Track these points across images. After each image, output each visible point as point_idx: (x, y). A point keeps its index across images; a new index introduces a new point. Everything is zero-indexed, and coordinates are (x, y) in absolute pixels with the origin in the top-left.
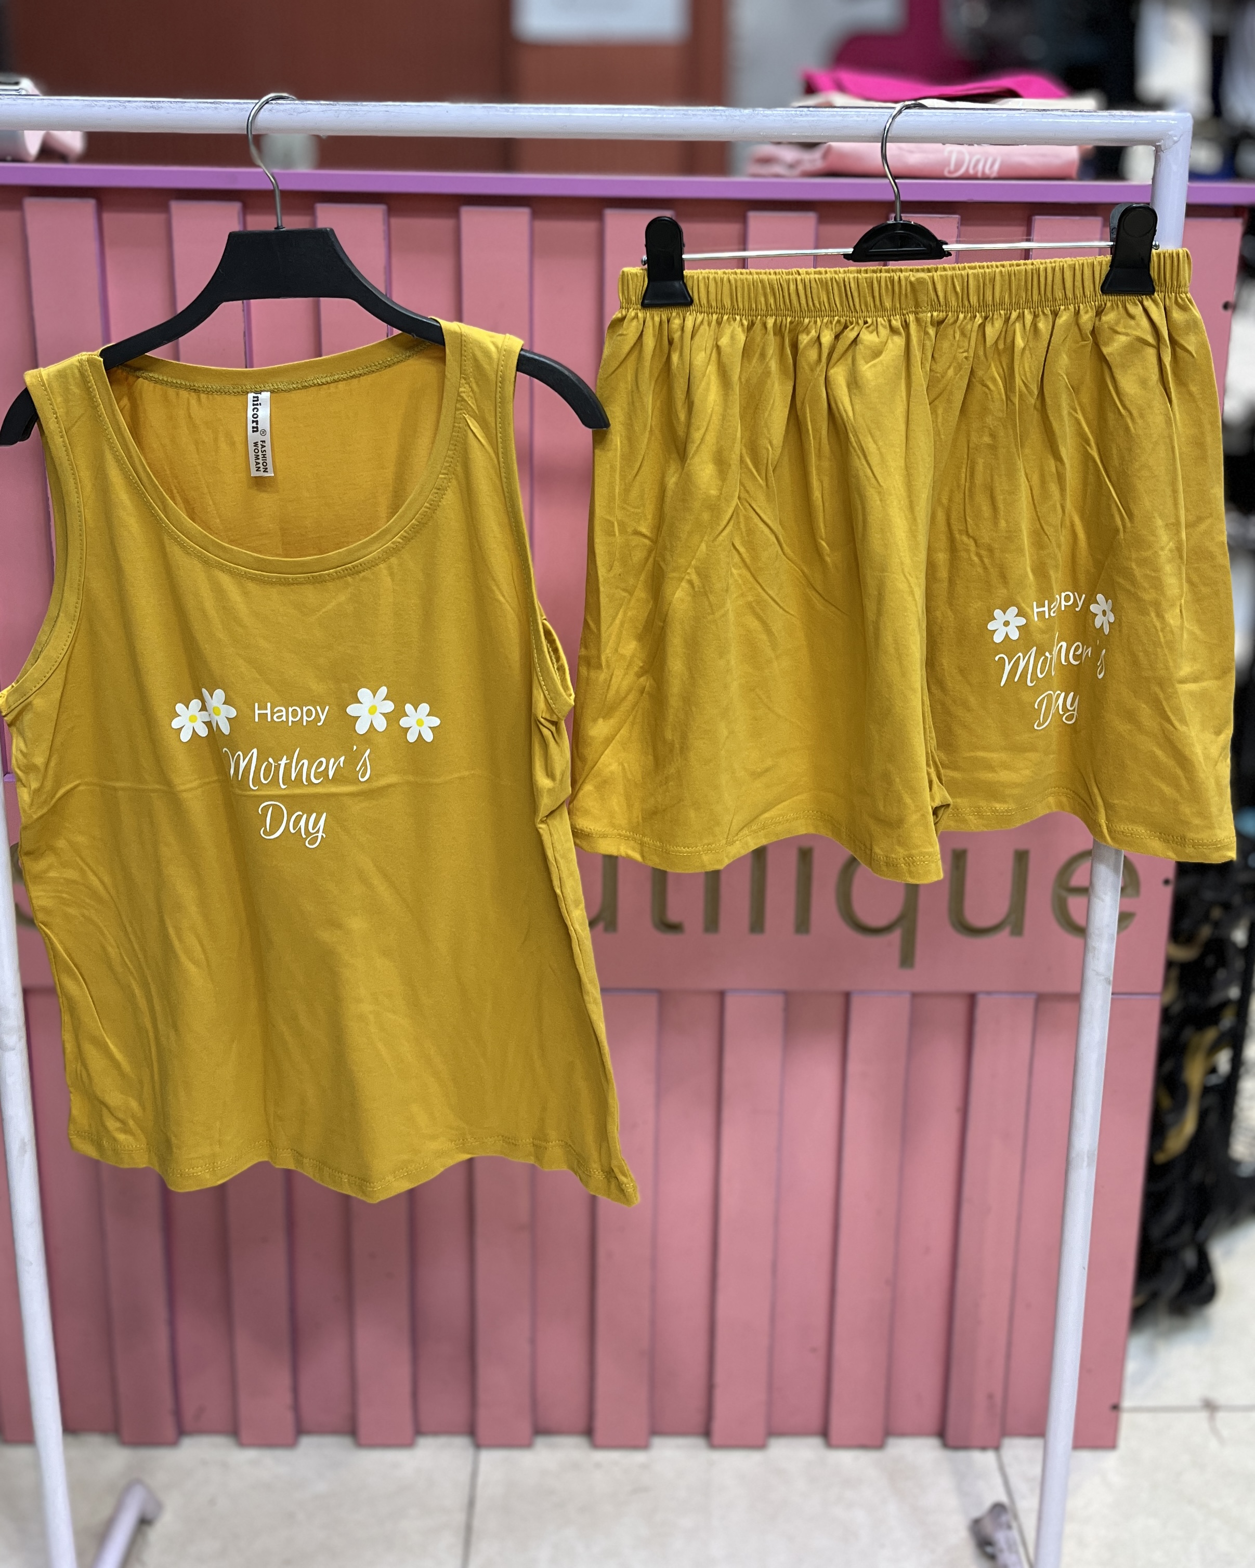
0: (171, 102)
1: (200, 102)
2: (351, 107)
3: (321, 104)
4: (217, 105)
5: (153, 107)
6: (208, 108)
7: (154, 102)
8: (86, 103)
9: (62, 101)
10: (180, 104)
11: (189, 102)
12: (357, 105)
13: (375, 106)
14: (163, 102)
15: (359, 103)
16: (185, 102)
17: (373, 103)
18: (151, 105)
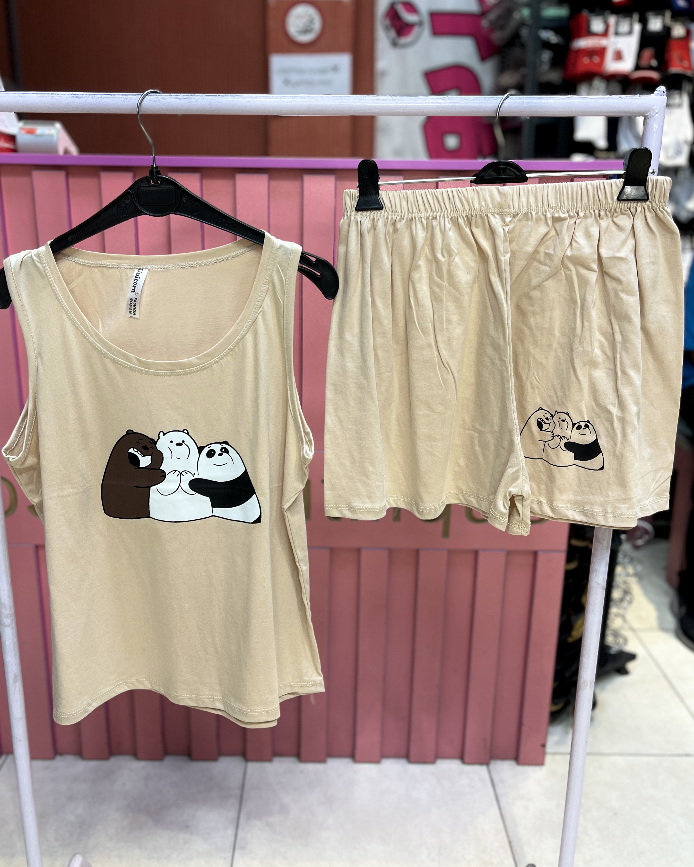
0: (87, 94)
1: (103, 94)
2: (189, 97)
3: (172, 95)
4: (112, 96)
5: (76, 97)
6: (108, 98)
7: (77, 94)
8: (39, 95)
9: (25, 94)
10: (92, 96)
11: (96, 94)
12: (192, 96)
13: (202, 96)
14: (82, 94)
15: (193, 95)
16: (95, 94)
17: (201, 95)
18: (75, 96)
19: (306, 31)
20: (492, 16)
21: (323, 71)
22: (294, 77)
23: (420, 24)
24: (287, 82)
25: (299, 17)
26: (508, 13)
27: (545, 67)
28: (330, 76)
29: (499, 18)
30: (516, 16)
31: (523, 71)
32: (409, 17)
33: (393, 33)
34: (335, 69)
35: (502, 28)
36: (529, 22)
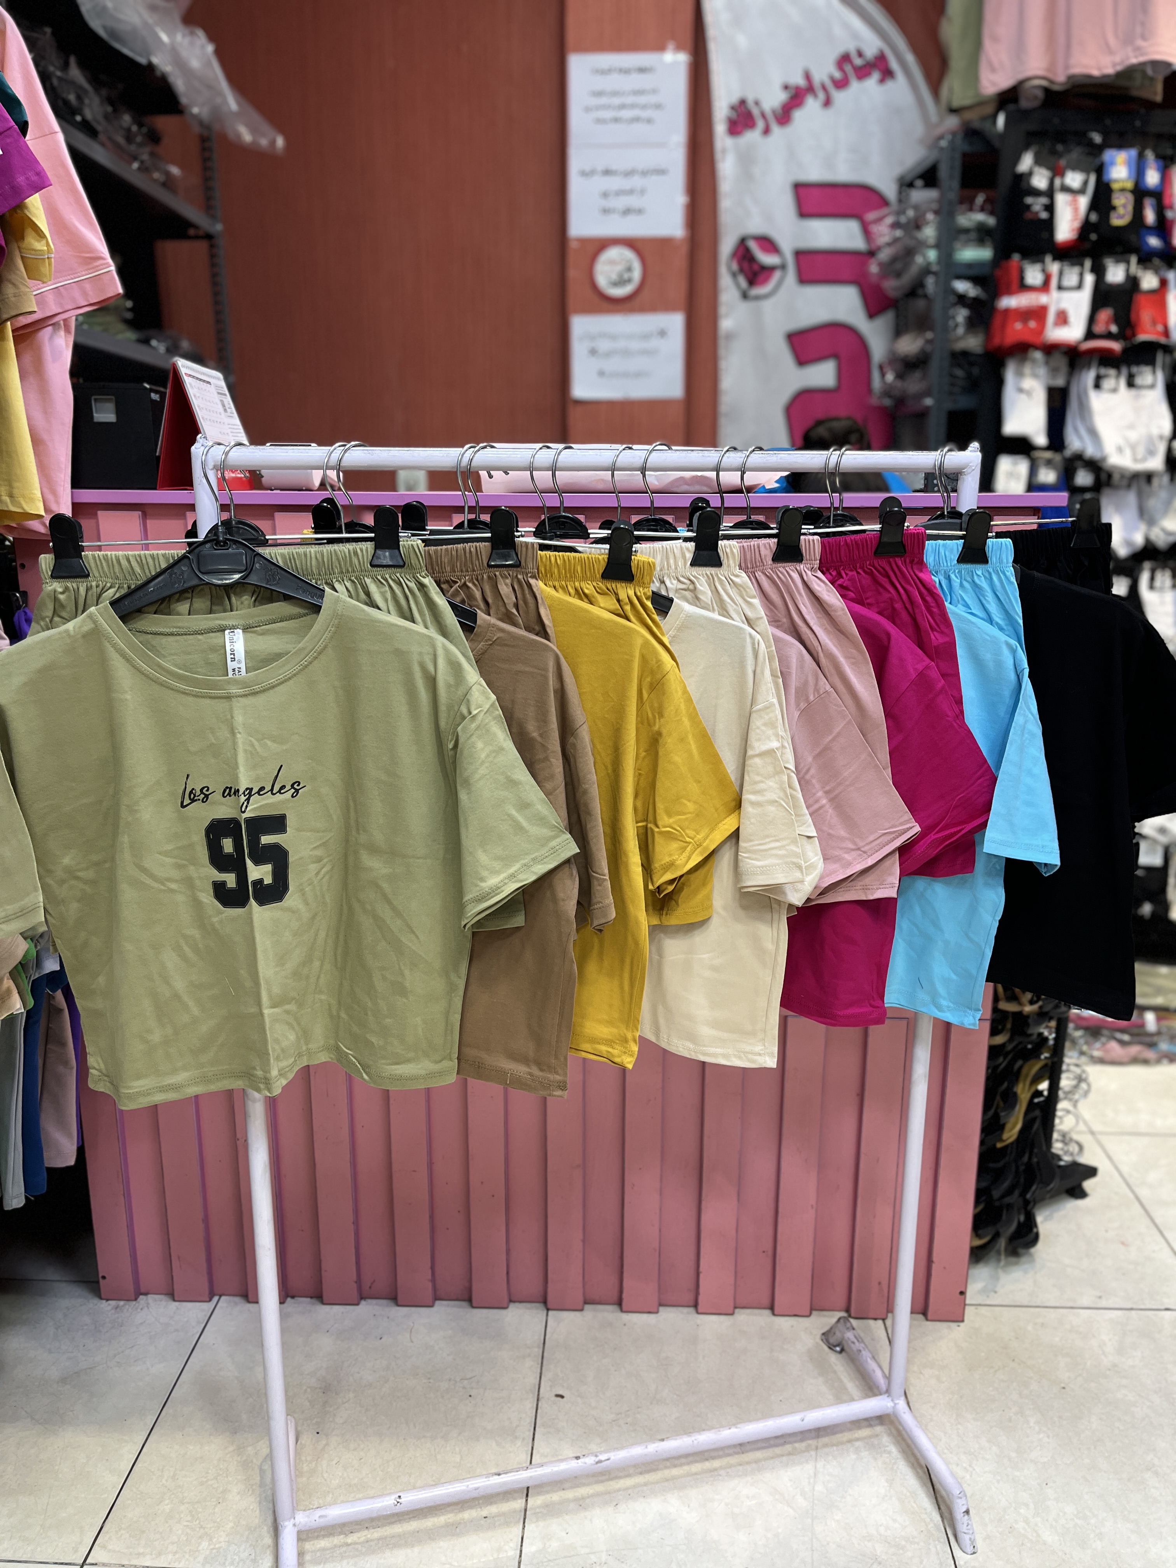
19: (620, 282)
20: (884, 255)
21: (646, 337)
22: (604, 345)
23: (783, 267)
24: (593, 352)
25: (612, 262)
26: (909, 253)
27: (961, 331)
28: (655, 343)
29: (894, 260)
30: (919, 260)
31: (929, 335)
32: (767, 259)
33: (743, 282)
34: (662, 333)
35: (898, 275)
36: (935, 268)
